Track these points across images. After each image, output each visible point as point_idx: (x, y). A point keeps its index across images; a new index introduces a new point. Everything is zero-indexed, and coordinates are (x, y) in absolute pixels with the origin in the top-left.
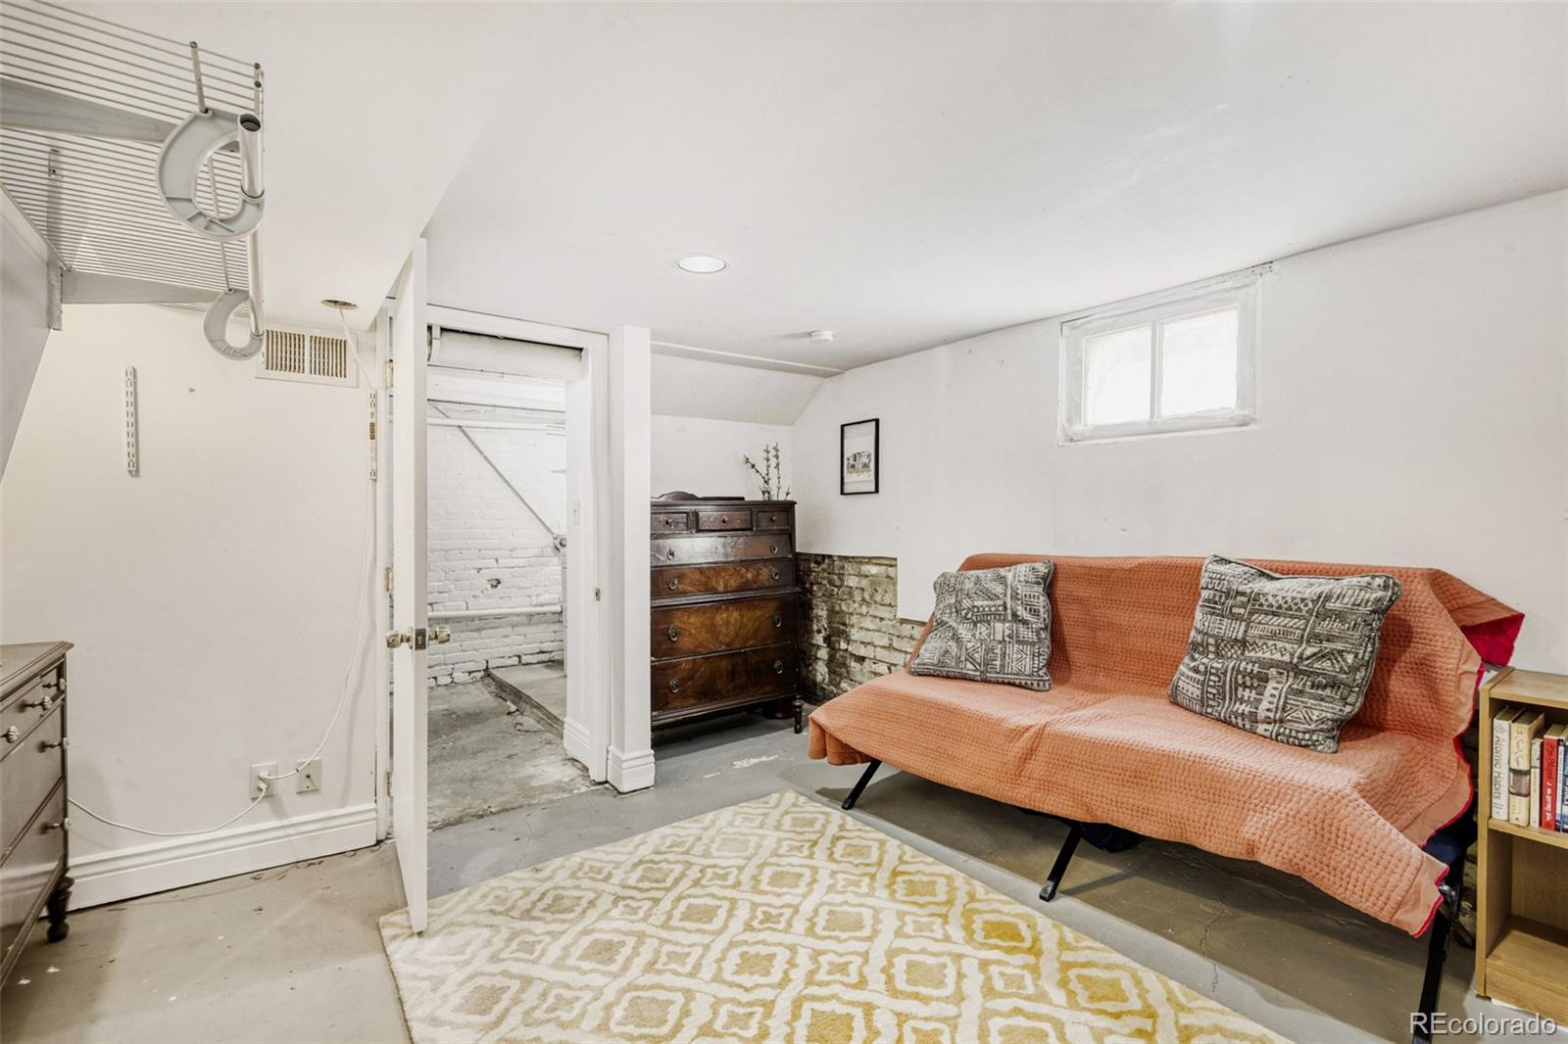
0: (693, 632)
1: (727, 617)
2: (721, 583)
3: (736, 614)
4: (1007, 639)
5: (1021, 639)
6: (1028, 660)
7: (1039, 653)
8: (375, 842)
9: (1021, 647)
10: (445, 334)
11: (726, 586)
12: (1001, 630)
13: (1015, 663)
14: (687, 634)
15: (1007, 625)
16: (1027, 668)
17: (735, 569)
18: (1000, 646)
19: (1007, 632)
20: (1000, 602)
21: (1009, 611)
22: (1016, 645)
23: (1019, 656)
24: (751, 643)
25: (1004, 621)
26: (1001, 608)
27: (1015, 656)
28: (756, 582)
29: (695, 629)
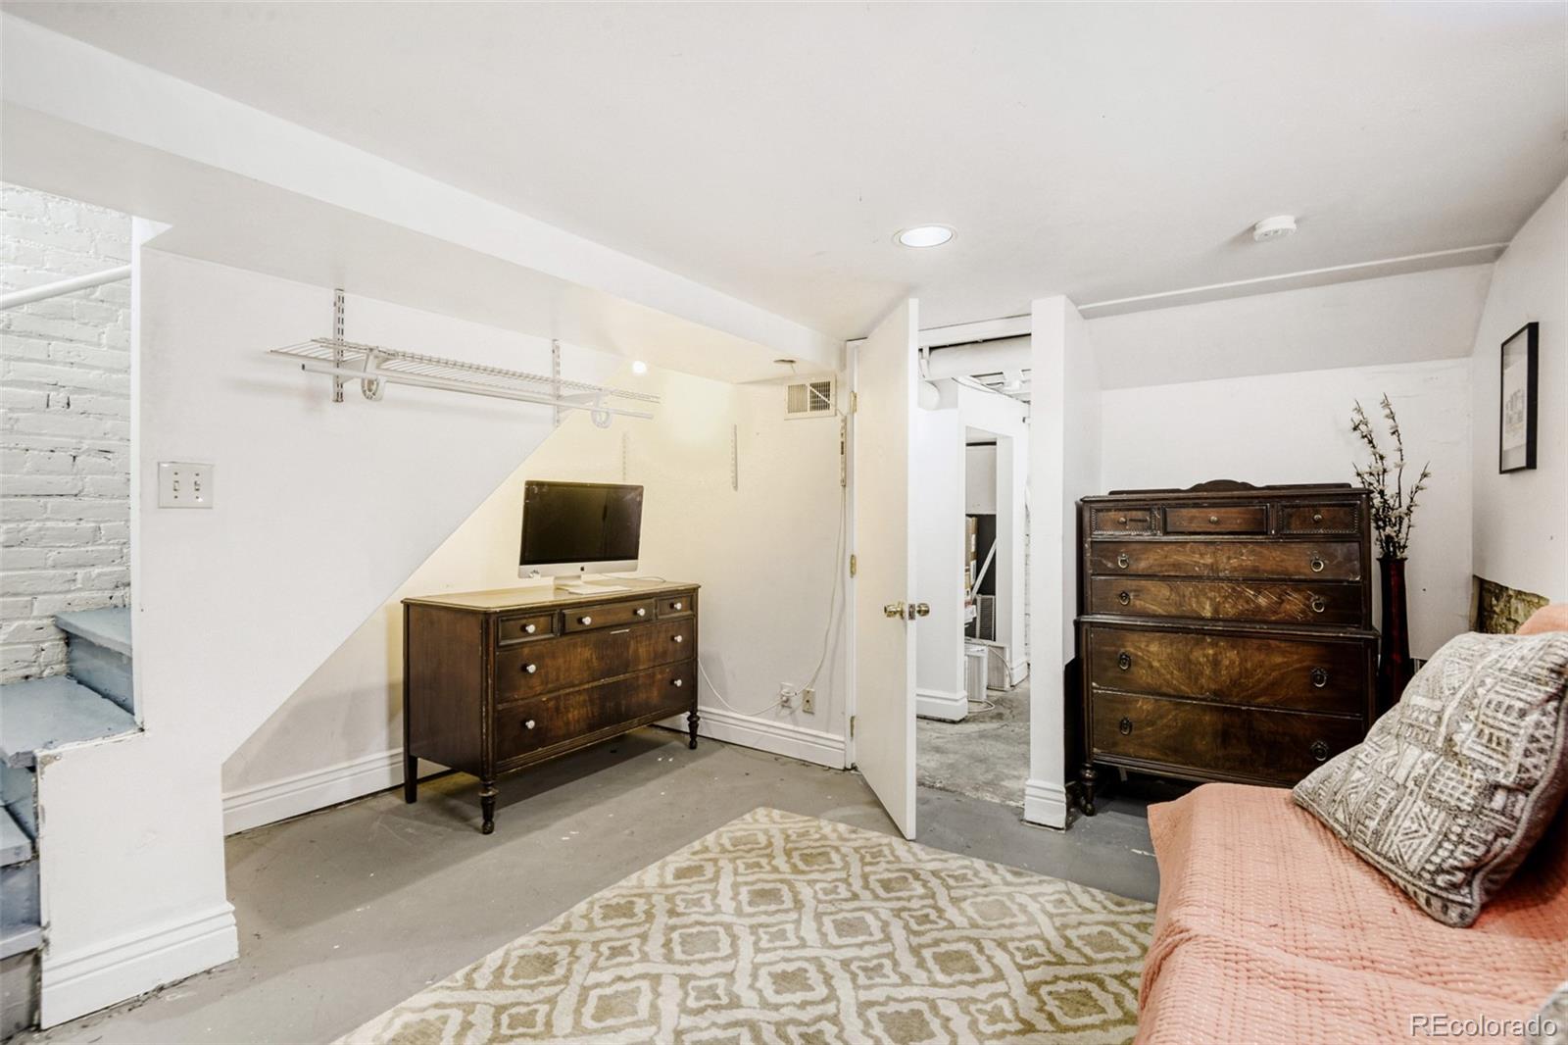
0: (1156, 664)
1: (1215, 654)
2: (1208, 607)
3: (1232, 654)
4: (1411, 784)
5: (1434, 794)
6: (1427, 841)
7: (1460, 836)
8: (842, 768)
9: (1426, 810)
10: (934, 352)
11: (1216, 610)
12: (1411, 762)
13: (1400, 837)
14: (1145, 664)
15: (1428, 755)
16: (1415, 860)
17: (1234, 589)
18: (1393, 793)
19: (1419, 770)
20: (1437, 705)
21: (1443, 730)
22: (1420, 803)
23: (1415, 827)
24: (1262, 700)
25: (1427, 746)
26: (1433, 719)
27: (1407, 823)
28: (1275, 613)
29: (1159, 661)
